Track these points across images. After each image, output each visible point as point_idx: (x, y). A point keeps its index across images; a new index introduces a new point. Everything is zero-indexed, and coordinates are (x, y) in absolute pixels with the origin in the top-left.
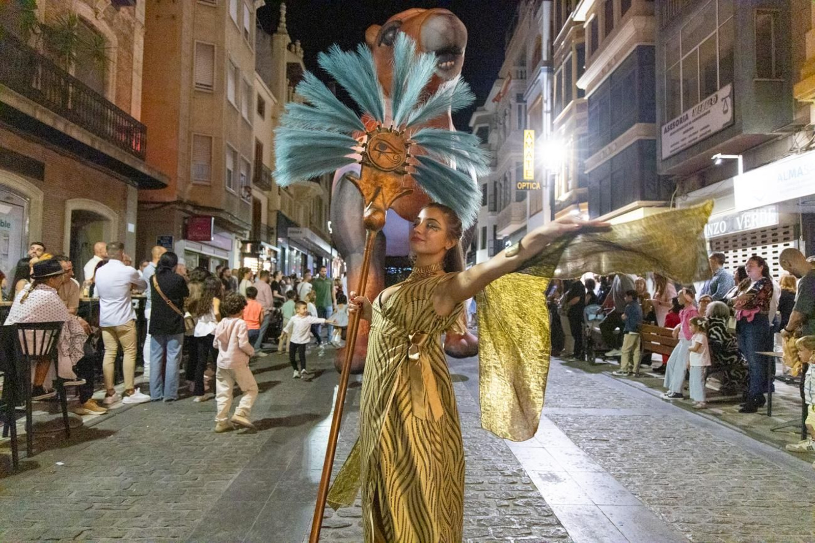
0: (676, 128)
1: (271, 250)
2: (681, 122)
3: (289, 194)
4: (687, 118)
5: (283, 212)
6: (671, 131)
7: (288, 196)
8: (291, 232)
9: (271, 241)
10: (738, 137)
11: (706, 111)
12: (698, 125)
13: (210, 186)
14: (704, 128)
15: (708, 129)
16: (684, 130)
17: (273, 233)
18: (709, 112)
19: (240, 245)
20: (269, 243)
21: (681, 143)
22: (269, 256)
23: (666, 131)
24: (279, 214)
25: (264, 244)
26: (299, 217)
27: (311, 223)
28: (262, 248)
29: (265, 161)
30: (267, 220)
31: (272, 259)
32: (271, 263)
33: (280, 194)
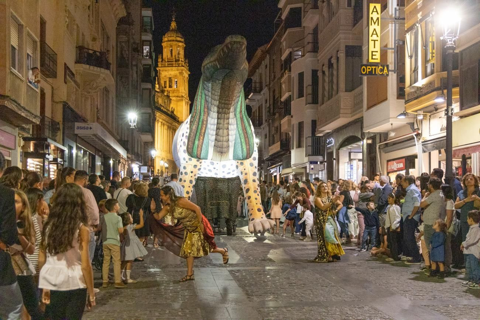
1: (57, 149)
3: (75, 82)
5: (70, 104)
7: (74, 85)
8: (78, 128)
9: (57, 138)
17: (59, 129)
19: (22, 143)
20: (55, 141)
22: (56, 156)
24: (66, 106)
25: (49, 141)
26: (87, 111)
27: (98, 118)
28: (48, 146)
29: (49, 40)
30: (52, 113)
31: (59, 160)
32: (57, 164)
33: (66, 83)
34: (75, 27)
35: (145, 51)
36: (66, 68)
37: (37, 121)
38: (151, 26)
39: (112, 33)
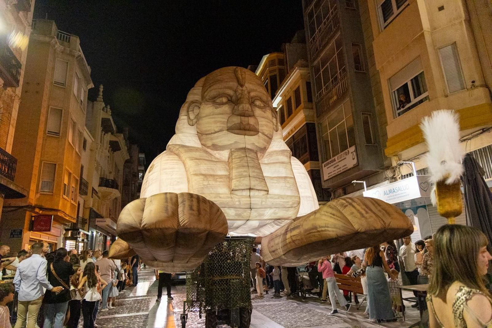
0: (330, 165)
1: (85, 234)
2: (332, 162)
3: (98, 196)
4: (335, 161)
5: (94, 209)
6: (327, 166)
7: (97, 198)
8: (98, 221)
9: (85, 228)
10: (361, 171)
11: (344, 158)
12: (341, 164)
13: (52, 195)
14: (344, 166)
15: (346, 166)
16: (335, 166)
17: (87, 223)
18: (345, 158)
19: (64, 232)
20: (84, 230)
21: (333, 173)
22: (83, 238)
23: (325, 166)
24: (91, 210)
25: (80, 230)
26: (103, 212)
27: (110, 215)
28: (79, 233)
29: (84, 177)
30: (83, 214)
31: (85, 240)
32: (84, 243)
33: (92, 197)
34: (100, 168)
35: (140, 176)
36: (93, 189)
37: (75, 221)
38: (144, 163)
39: (121, 167)
